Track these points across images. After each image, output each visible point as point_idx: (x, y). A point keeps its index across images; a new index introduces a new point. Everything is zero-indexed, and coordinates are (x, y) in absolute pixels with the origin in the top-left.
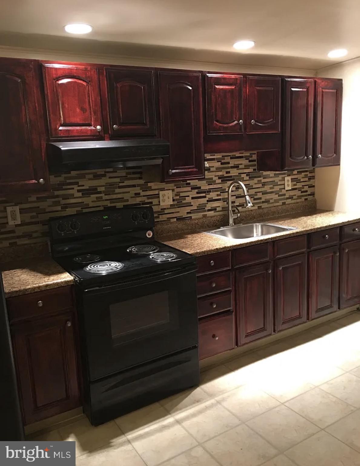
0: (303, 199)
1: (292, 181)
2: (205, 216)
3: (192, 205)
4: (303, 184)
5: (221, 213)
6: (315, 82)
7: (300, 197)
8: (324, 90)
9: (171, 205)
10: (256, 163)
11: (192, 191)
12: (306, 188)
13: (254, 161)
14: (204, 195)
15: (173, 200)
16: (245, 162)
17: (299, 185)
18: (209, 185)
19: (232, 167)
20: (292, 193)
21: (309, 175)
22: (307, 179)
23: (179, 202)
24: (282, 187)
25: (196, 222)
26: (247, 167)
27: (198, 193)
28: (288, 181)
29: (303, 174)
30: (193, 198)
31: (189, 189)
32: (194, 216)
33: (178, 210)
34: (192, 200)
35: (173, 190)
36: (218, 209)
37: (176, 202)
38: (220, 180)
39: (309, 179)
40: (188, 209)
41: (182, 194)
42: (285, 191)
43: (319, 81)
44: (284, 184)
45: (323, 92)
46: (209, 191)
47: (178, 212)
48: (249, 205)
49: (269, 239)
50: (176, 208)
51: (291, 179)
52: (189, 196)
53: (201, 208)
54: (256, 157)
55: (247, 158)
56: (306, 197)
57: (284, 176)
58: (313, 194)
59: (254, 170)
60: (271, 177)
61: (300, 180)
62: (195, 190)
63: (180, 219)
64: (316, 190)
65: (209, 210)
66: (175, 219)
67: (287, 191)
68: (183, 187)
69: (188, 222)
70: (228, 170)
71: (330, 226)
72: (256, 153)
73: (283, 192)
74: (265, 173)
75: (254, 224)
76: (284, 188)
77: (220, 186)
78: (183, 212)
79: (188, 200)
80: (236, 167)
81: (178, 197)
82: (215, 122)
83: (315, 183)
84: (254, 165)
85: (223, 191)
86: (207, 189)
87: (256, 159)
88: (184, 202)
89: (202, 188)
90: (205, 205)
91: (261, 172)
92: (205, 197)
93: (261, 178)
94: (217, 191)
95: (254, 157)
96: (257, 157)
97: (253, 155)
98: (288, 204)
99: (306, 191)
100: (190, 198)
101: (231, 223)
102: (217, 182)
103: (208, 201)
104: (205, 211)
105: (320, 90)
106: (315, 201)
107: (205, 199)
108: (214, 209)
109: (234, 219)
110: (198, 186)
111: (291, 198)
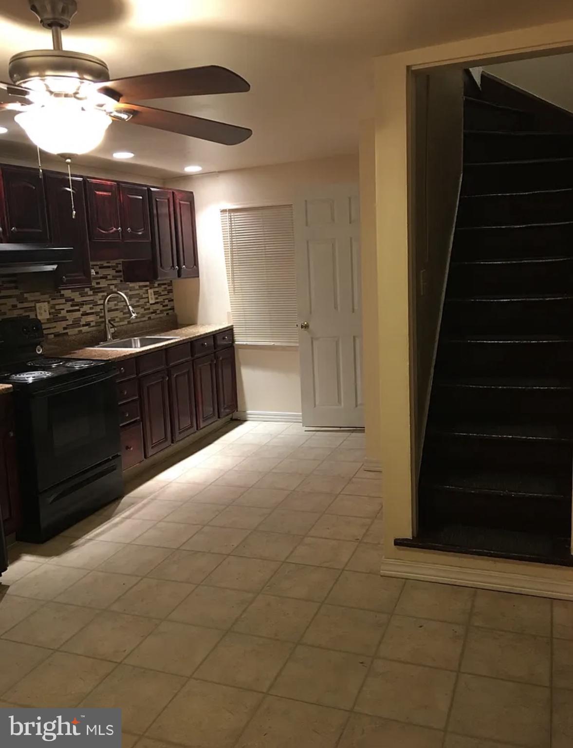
0: (165, 313)
1: (154, 295)
2: (80, 331)
3: (67, 320)
4: (164, 297)
5: (94, 328)
6: (173, 193)
7: (162, 311)
8: (181, 202)
9: (48, 319)
10: (121, 274)
11: (66, 304)
12: (166, 302)
13: (120, 271)
14: (77, 308)
15: (50, 314)
16: (112, 272)
17: (160, 299)
18: (82, 296)
19: (101, 278)
20: (155, 307)
21: (169, 288)
22: (166, 292)
23: (55, 317)
24: (146, 300)
25: (73, 338)
26: (115, 278)
27: (72, 306)
28: (151, 293)
29: (163, 287)
30: (68, 311)
31: (63, 301)
32: (70, 332)
33: (54, 325)
34: (68, 314)
35: (49, 302)
36: (92, 324)
37: (52, 316)
38: (92, 292)
39: (168, 292)
40: (64, 324)
41: (57, 307)
42: (149, 305)
43: (176, 193)
44: (148, 298)
45: (180, 203)
46: (82, 304)
47: (55, 327)
48: (134, 315)
49: (163, 346)
50: (52, 322)
51: (154, 292)
52: (63, 309)
53: (76, 323)
54: (121, 268)
55: (113, 268)
56: (167, 312)
57: (147, 288)
58: (173, 309)
59: (121, 281)
60: (137, 290)
61: (160, 293)
62: (69, 302)
63: (57, 335)
64: (176, 304)
65: (84, 325)
66: (53, 336)
67: (151, 304)
68: (58, 299)
69: (66, 338)
70: (98, 281)
71: (206, 334)
72: (121, 262)
73: (148, 305)
74: (131, 285)
75: (132, 339)
76: (148, 302)
77: (91, 298)
78: (59, 327)
79: (63, 313)
80: (105, 277)
81: (53, 310)
82: (98, 228)
83: (173, 297)
84: (120, 276)
85: (96, 304)
86: (80, 302)
87: (122, 269)
88: (60, 315)
89: (76, 300)
90: (79, 319)
91: (127, 283)
92: (79, 310)
93: (128, 291)
94: (89, 304)
95: (120, 268)
96: (123, 266)
97: (119, 265)
98: (153, 319)
99: (167, 305)
100: (65, 311)
101: (109, 337)
102: (89, 294)
103: (82, 315)
104: (79, 326)
105: (177, 201)
106: (175, 316)
107: (79, 312)
108: (88, 324)
109: (112, 333)
110: (72, 297)
111: (154, 312)
